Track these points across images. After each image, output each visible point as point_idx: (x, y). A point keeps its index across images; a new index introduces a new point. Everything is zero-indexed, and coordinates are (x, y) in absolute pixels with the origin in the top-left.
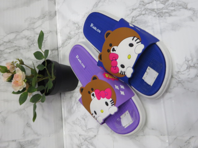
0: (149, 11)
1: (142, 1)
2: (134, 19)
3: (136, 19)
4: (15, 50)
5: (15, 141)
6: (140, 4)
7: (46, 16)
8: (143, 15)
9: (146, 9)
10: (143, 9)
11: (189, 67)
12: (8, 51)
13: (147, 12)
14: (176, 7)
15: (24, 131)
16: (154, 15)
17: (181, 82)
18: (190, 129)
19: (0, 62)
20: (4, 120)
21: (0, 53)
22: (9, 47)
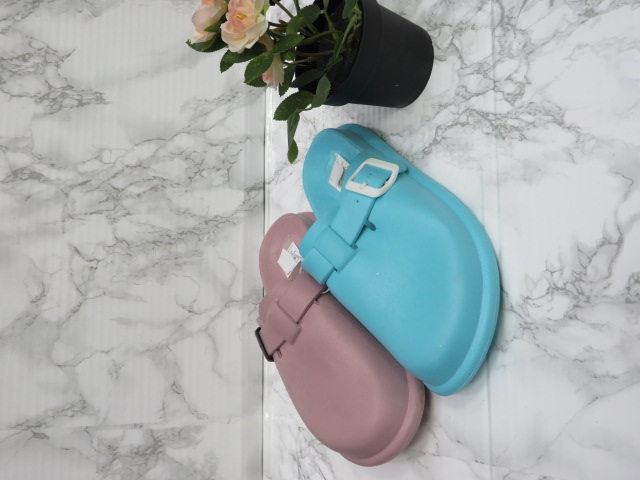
0: (477, 117)
1: (464, 87)
3: (445, 134)
4: (152, 189)
6: (457, 95)
7: (239, 95)
8: (463, 125)
9: (470, 111)
10: (463, 108)
11: (553, 289)
12: (135, 190)
13: (471, 120)
14: (539, 115)
15: (164, 404)
16: (486, 130)
17: (532, 327)
18: (540, 458)
19: (114, 220)
20: (116, 372)
21: (115, 196)
22: (137, 179)
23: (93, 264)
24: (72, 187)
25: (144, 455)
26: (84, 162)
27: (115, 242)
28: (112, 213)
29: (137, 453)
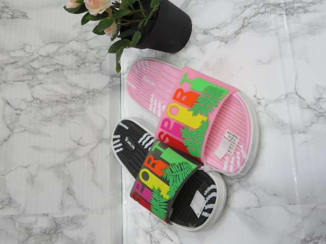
0: (272, 7)
2: (246, 21)
3: (250, 21)
4: (56, 70)
5: (47, 215)
8: (262, 13)
9: (267, 5)
10: (261, 4)
12: (45, 70)
13: (268, 10)
15: (62, 201)
16: (279, 13)
17: (324, 114)
19: (32, 87)
20: (31, 180)
21: (33, 72)
22: (46, 64)
23: (18, 112)
24: (6, 64)
25: (49, 234)
26: (14, 51)
27: (32, 99)
28: (31, 82)
29: (45, 233)
